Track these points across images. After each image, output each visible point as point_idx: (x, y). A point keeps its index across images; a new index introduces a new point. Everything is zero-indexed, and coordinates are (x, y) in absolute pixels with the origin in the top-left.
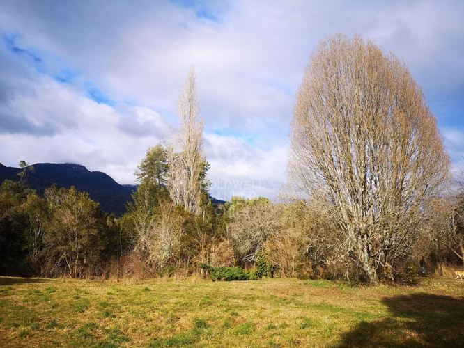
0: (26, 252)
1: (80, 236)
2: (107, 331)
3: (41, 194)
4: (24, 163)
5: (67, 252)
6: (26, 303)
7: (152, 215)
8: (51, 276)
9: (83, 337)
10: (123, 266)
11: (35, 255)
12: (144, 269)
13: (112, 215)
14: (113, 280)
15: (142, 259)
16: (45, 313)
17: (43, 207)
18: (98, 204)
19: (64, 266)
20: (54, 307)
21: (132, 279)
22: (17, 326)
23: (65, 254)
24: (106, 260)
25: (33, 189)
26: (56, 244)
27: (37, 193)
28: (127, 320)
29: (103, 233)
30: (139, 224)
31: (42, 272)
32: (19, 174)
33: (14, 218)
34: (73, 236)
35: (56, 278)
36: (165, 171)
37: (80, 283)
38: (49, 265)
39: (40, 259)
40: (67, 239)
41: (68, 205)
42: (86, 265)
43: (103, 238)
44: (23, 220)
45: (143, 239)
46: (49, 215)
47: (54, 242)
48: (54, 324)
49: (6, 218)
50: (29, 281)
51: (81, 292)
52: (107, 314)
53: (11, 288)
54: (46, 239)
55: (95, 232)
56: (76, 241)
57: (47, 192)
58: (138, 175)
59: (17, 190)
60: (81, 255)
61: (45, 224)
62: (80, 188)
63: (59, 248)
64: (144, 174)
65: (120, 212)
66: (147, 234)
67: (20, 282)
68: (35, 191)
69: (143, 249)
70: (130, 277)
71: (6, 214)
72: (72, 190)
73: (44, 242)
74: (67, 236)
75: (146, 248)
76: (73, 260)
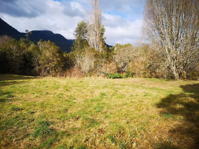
0: (33, 67)
1: (53, 61)
2: (67, 96)
3: (36, 44)
4: (27, 31)
5: (49, 67)
6: (36, 86)
7: (81, 52)
8: (44, 76)
9: (59, 98)
10: (71, 73)
11: (37, 68)
12: (80, 74)
13: (65, 52)
14: (68, 78)
15: (79, 70)
16: (44, 89)
17: (37, 49)
18: (59, 47)
19: (48, 72)
20: (47, 87)
21: (75, 78)
22: (34, 94)
23: (48, 68)
24: (64, 70)
25: (33, 41)
26: (45, 64)
27: (34, 43)
28: (75, 92)
29: (62, 60)
30: (76, 56)
31: (41, 75)
32: (26, 35)
33: (27, 54)
34: (51, 60)
35: (46, 77)
36: (86, 33)
37: (55, 79)
38: (43, 72)
39: (39, 70)
40: (48, 62)
41: (47, 48)
42: (57, 72)
43: (62, 62)
44: (30, 54)
45: (78, 62)
46: (40, 53)
47: (44, 63)
48: (47, 93)
49: (24, 54)
50: (36, 78)
51: (56, 82)
52: (67, 90)
53: (30, 81)
54: (40, 62)
55: (59, 59)
56: (52, 63)
57: (38, 43)
58: (75, 35)
59: (26, 42)
60: (55, 68)
61: (39, 56)
62: (51, 41)
63: (46, 65)
64: (77, 34)
65: (68, 51)
66: (80, 60)
67: (33, 78)
68: (33, 42)
69: (79, 66)
70: (74, 77)
71: (24, 52)
72: (49, 41)
73: (40, 63)
74: (49, 61)
75: (80, 66)
76: (52, 70)
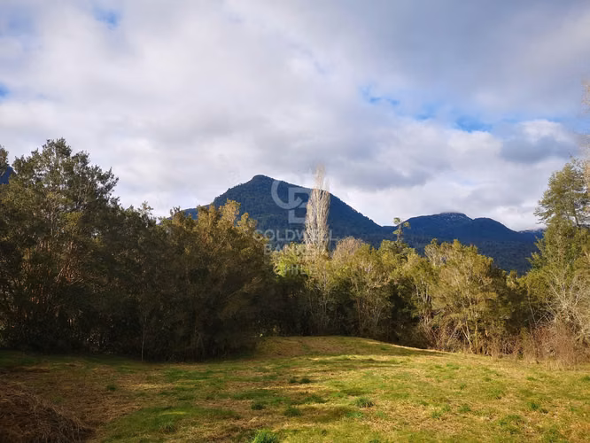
0: (417, 320)
1: (474, 302)
2: (540, 430)
3: (421, 252)
4: (398, 220)
5: (463, 320)
6: (429, 379)
7: (573, 270)
8: (449, 349)
9: (508, 432)
10: (540, 343)
11: (426, 325)
12: (575, 349)
13: (512, 272)
14: (529, 360)
15: (570, 335)
16: (453, 394)
17: (426, 267)
18: (490, 259)
19: (461, 338)
20: (461, 388)
21: (559, 361)
22: (425, 404)
23: (460, 325)
24: (514, 333)
25: (412, 247)
26: (448, 310)
27: (417, 252)
28: (566, 420)
29: (505, 298)
30: (554, 284)
31: (438, 344)
32: (395, 233)
33: (399, 282)
34: (465, 299)
35: (455, 352)
36: (584, 203)
37: (484, 361)
38: (444, 336)
39: (433, 328)
40: (459, 306)
41: (454, 264)
42: (489, 338)
43: (505, 303)
44: (407, 282)
45: (565, 305)
46: (433, 275)
47: (445, 309)
48: (466, 409)
49: (392, 282)
50: (426, 354)
51: (491, 372)
52: (534, 407)
53: (409, 360)
54: (436, 305)
55: (494, 296)
56: (471, 307)
57: (428, 249)
58: (541, 215)
59: (396, 250)
60: (481, 325)
61: (431, 287)
62: (464, 242)
63: (453, 316)
64: (549, 213)
65: (523, 268)
66: (571, 298)
67: (417, 354)
68: (414, 249)
69: (568, 319)
70: (554, 358)
71: (390, 277)
72: (456, 244)
73: (434, 308)
74: (462, 302)
75: (572, 318)
76: (472, 332)
